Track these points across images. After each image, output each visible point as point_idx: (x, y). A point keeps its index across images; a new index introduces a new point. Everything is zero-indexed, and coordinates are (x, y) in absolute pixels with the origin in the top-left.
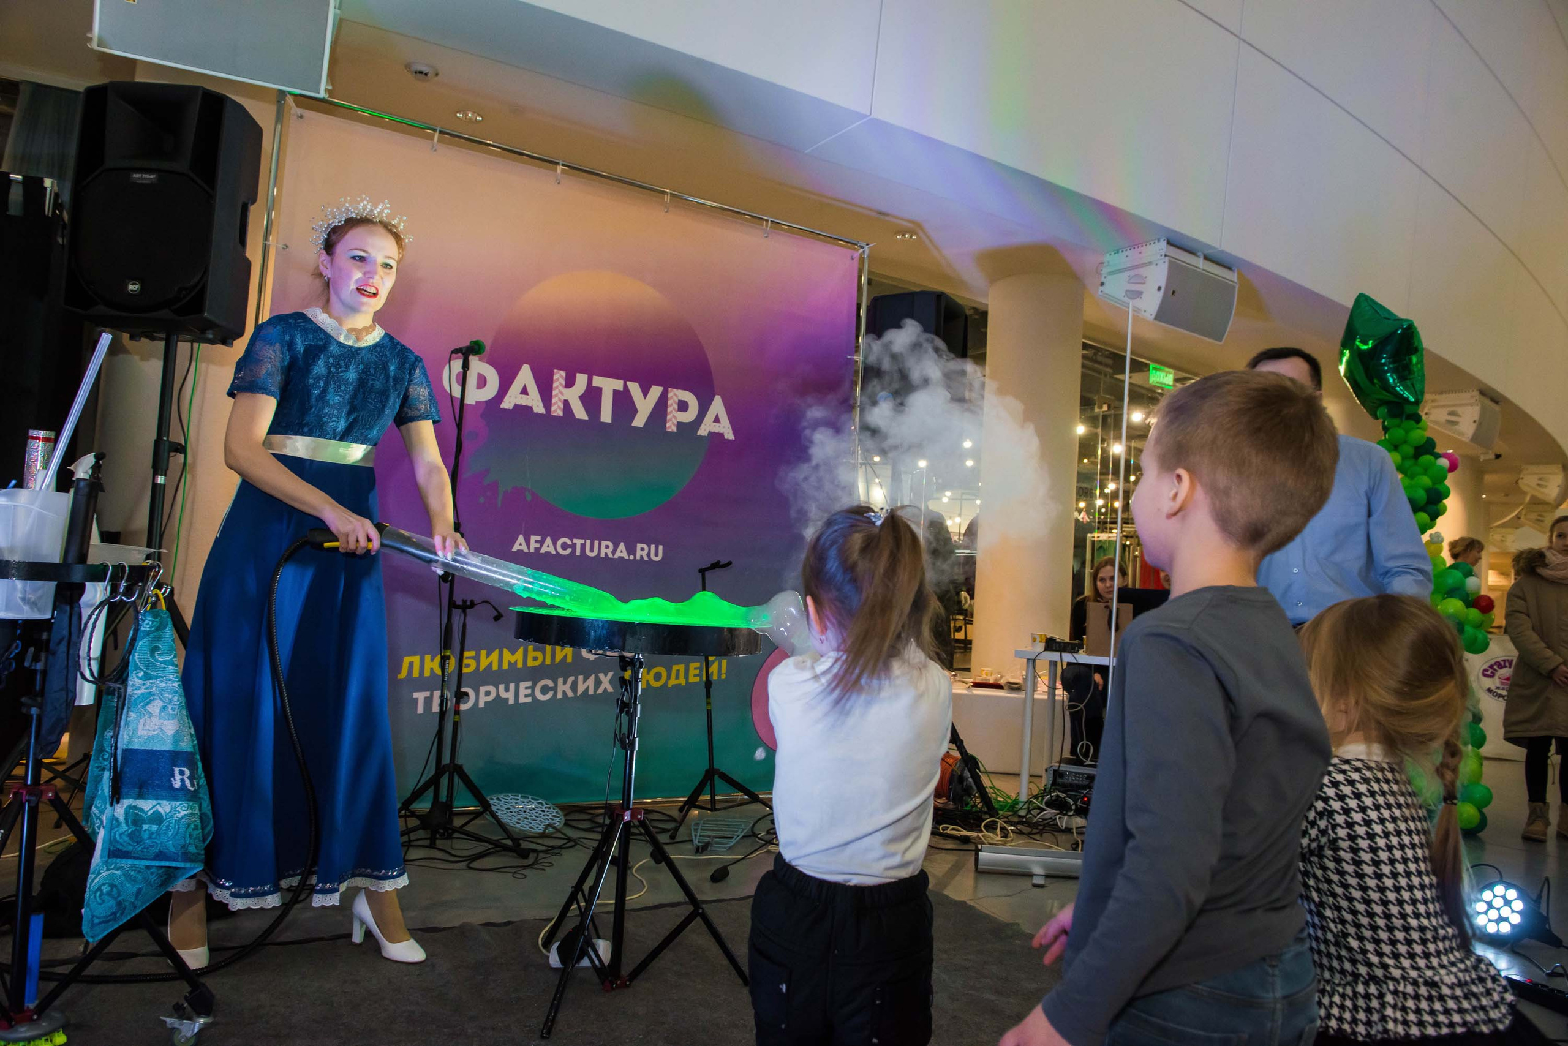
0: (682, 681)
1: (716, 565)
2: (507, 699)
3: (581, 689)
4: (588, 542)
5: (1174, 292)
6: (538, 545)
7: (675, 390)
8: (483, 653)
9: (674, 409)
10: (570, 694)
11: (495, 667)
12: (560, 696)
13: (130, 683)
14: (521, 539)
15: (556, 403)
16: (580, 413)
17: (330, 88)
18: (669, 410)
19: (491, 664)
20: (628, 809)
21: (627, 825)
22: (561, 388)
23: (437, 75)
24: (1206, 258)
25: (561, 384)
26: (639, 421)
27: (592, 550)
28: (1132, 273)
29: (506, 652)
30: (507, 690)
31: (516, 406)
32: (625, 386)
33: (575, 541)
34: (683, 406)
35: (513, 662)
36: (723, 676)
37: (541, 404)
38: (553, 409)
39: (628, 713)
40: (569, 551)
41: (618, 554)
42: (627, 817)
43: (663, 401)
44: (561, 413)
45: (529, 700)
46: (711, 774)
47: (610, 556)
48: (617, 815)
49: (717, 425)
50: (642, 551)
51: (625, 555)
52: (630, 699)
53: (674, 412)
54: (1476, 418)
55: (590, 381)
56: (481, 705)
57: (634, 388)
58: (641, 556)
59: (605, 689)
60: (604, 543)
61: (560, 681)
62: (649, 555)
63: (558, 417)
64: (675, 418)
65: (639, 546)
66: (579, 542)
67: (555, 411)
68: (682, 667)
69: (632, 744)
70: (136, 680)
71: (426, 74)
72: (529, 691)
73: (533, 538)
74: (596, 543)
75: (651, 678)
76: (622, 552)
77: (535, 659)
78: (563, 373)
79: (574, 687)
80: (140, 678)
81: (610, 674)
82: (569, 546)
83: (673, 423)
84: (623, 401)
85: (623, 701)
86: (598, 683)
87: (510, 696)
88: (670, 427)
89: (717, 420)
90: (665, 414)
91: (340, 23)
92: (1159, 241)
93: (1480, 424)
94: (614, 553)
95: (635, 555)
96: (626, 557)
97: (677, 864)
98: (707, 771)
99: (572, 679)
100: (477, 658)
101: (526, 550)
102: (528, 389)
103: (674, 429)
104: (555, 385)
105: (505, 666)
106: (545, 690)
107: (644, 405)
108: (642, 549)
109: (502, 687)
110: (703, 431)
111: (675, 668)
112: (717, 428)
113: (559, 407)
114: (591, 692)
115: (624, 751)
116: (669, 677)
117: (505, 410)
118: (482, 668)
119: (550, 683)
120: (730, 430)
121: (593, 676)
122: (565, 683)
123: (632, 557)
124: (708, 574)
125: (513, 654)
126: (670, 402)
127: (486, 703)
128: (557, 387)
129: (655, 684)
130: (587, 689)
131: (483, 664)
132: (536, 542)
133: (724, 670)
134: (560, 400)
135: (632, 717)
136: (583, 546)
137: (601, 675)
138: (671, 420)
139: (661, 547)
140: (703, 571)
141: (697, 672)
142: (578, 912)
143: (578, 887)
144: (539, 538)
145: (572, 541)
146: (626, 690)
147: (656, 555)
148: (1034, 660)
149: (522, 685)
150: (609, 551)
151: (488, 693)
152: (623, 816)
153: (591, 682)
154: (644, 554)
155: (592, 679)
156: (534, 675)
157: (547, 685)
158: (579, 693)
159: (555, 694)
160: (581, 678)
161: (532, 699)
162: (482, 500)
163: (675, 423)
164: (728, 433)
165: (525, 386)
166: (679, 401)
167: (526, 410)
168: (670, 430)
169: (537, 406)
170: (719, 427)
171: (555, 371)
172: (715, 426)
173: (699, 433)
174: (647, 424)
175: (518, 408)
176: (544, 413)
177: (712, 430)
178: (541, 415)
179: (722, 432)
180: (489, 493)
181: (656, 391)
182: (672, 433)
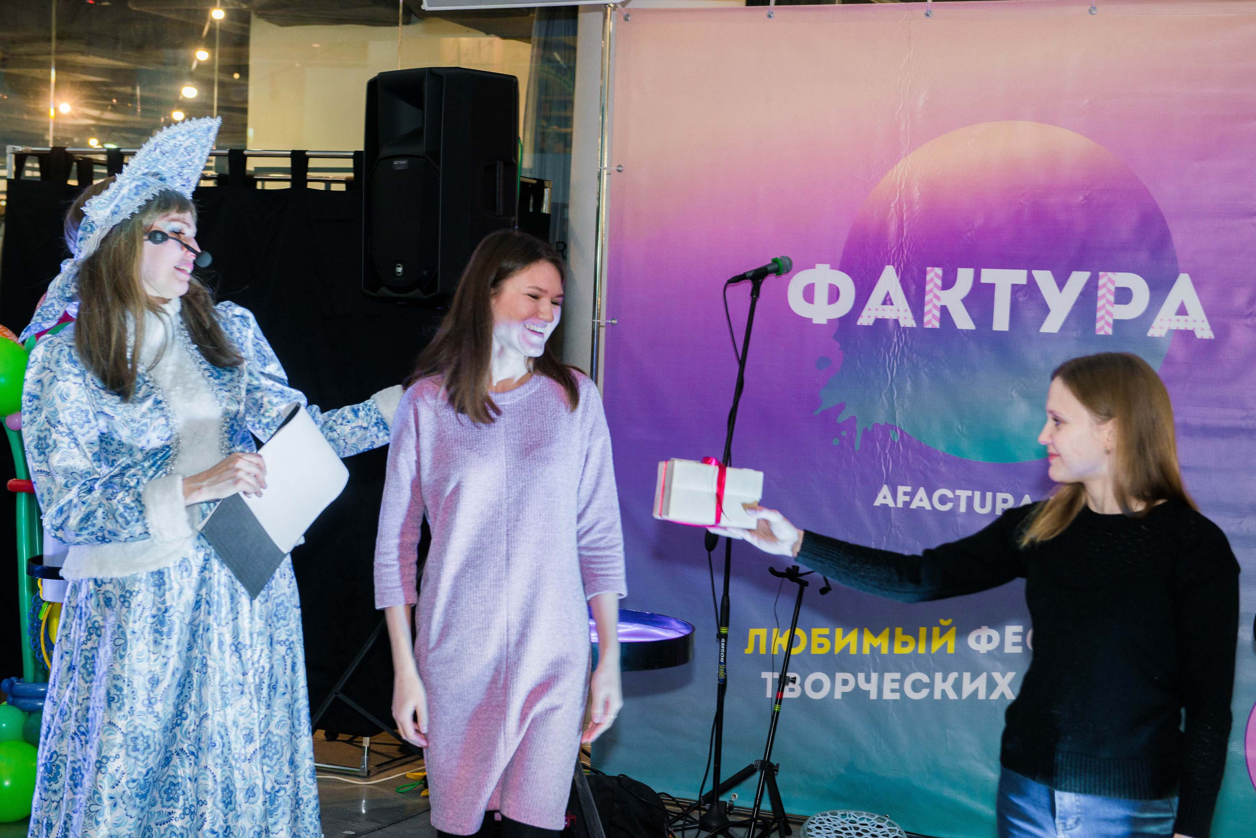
2: (868, 692)
3: (968, 689)
4: (977, 494)
6: (907, 499)
7: (1110, 274)
8: (839, 632)
10: (952, 695)
11: (853, 650)
12: (937, 696)
14: (885, 490)
15: (930, 311)
16: (964, 321)
18: (1100, 304)
19: (848, 646)
22: (936, 291)
25: (936, 285)
26: (1052, 325)
27: (983, 505)
29: (867, 633)
30: (868, 680)
31: (878, 321)
32: (1030, 278)
33: (958, 492)
35: (875, 645)
37: (909, 315)
38: (926, 319)
40: (949, 506)
43: (1089, 294)
44: (937, 325)
45: (897, 696)
49: (1182, 318)
53: (1109, 307)
55: (977, 276)
56: (838, 696)
57: (1044, 279)
59: (1003, 695)
60: (1000, 496)
61: (939, 676)
63: (933, 330)
64: (1110, 315)
66: (963, 494)
67: (929, 322)
72: (896, 686)
73: (901, 489)
74: (989, 495)
77: (905, 645)
78: (939, 271)
79: (958, 687)
81: (1010, 675)
82: (950, 500)
83: (1107, 323)
84: (1027, 298)
86: (991, 685)
87: (872, 688)
88: (1102, 328)
89: (1182, 311)
90: (1094, 310)
99: (953, 676)
100: (831, 637)
101: (891, 504)
103: (1110, 331)
104: (928, 288)
105: (866, 650)
106: (917, 686)
107: (1060, 301)
109: (861, 676)
110: (1158, 329)
112: (1182, 324)
113: (934, 317)
114: (982, 696)
117: (862, 328)
118: (837, 650)
119: (925, 679)
120: (1206, 325)
121: (984, 675)
122: (944, 680)
125: (876, 636)
126: (1100, 293)
127: (844, 694)
128: (931, 291)
130: (976, 692)
131: (840, 644)
132: (905, 494)
134: (935, 306)
136: (970, 500)
137: (997, 676)
138: (1102, 317)
144: (908, 489)
145: (954, 492)
149: (888, 676)
151: (845, 682)
153: (981, 682)
155: (983, 678)
156: (903, 665)
157: (920, 680)
158: (965, 696)
159: (932, 693)
160: (967, 676)
161: (901, 696)
162: (836, 442)
163: (1111, 321)
164: (1202, 329)
165: (888, 294)
166: (1117, 289)
167: (891, 325)
168: (1102, 333)
169: (905, 318)
170: (1186, 321)
171: (928, 269)
172: (1178, 320)
173: (1149, 334)
174: (1063, 328)
175: (880, 323)
176: (915, 325)
177: (1174, 327)
178: (911, 329)
179: (1190, 328)
180: (844, 433)
181: (1079, 279)
182: (1106, 336)
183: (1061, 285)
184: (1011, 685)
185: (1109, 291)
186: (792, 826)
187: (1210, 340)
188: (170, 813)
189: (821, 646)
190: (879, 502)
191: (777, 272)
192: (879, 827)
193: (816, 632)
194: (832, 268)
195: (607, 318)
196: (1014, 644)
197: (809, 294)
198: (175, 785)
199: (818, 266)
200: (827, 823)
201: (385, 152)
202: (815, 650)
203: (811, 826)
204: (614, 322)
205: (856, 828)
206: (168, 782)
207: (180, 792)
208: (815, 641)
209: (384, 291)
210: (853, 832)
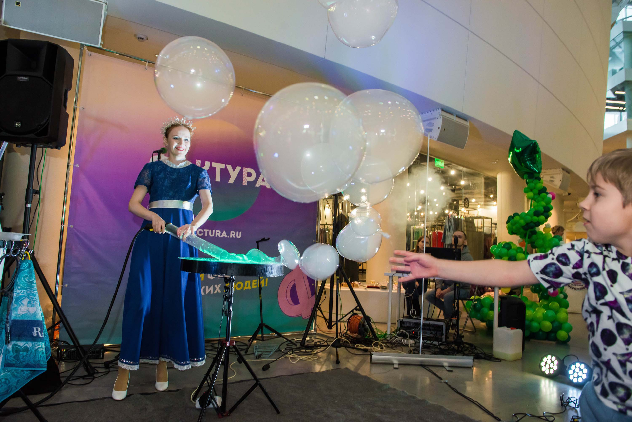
0: (249, 288)
1: (263, 240)
3: (207, 291)
4: (210, 231)
5: (444, 130)
7: (246, 168)
13: (15, 291)
17: (103, 43)
18: (244, 176)
20: (228, 341)
21: (229, 347)
23: (147, 39)
24: (457, 116)
26: (231, 181)
27: (212, 234)
28: (428, 122)
32: (226, 167)
34: (249, 175)
36: (266, 285)
39: (228, 301)
40: (202, 234)
41: (223, 236)
42: (228, 344)
43: (241, 173)
46: (262, 325)
47: (220, 236)
48: (224, 344)
49: (263, 182)
50: (233, 234)
51: (226, 236)
52: (229, 296)
53: (246, 177)
54: (561, 179)
55: (211, 164)
57: (229, 167)
58: (232, 236)
59: (218, 291)
60: (217, 231)
62: (235, 236)
64: (246, 180)
65: (232, 232)
66: (206, 231)
68: (249, 282)
69: (230, 314)
70: (17, 290)
71: (143, 39)
74: (214, 231)
75: (236, 286)
76: (224, 234)
78: (200, 161)
80: (20, 289)
81: (220, 285)
83: (245, 182)
84: (225, 173)
85: (226, 296)
86: (214, 289)
89: (263, 180)
90: (242, 178)
91: (107, 17)
92: (438, 109)
93: (563, 181)
95: (230, 236)
96: (226, 237)
97: (249, 363)
98: (260, 325)
103: (246, 184)
107: (234, 174)
108: (233, 233)
110: (258, 185)
111: (246, 282)
112: (263, 184)
114: (211, 293)
115: (226, 317)
116: (244, 286)
123: (228, 237)
124: (260, 243)
126: (244, 173)
129: (238, 289)
130: (210, 291)
133: (266, 283)
135: (230, 302)
136: (208, 232)
137: (216, 286)
138: (244, 180)
139: (240, 233)
140: (258, 242)
141: (256, 284)
142: (207, 385)
143: (207, 374)
145: (203, 230)
146: (227, 291)
147: (239, 235)
148: (392, 277)
150: (219, 234)
152: (226, 344)
154: (234, 235)
155: (212, 287)
158: (207, 293)
160: (207, 287)
164: (268, 186)
166: (248, 172)
168: (244, 184)
171: (197, 160)
173: (256, 186)
174: (234, 182)
177: (261, 185)
179: (265, 185)
181: (238, 169)
182: (245, 186)
183: (234, 169)
184: (220, 288)
185: (246, 173)
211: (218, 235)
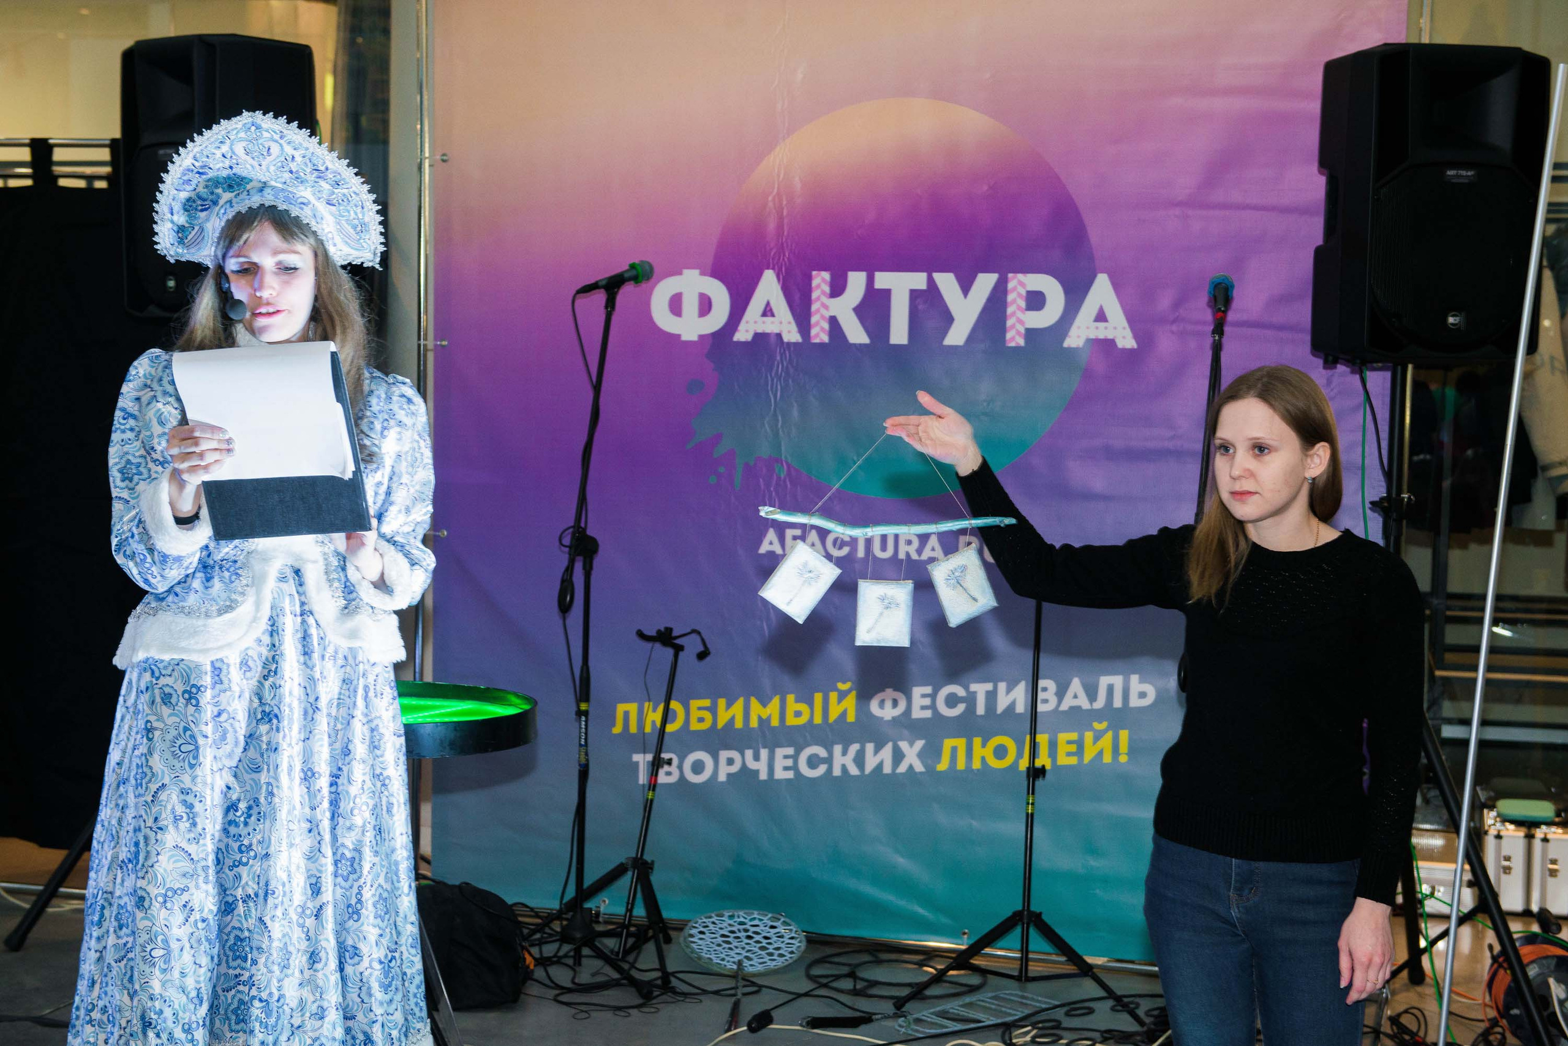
2: (757, 772)
3: (871, 763)
6: (797, 543)
7: (1020, 276)
8: (722, 703)
9: (1019, 308)
10: (854, 771)
11: (739, 724)
12: (837, 772)
14: (771, 535)
15: (817, 323)
16: (856, 334)
18: (1010, 310)
19: (732, 719)
22: (824, 299)
26: (957, 336)
27: (883, 548)
29: (754, 703)
30: (757, 758)
31: (756, 336)
32: (931, 282)
33: (855, 531)
34: (1036, 300)
35: (764, 717)
36: (1123, 759)
37: (794, 327)
38: (813, 332)
41: (927, 554)
43: (997, 299)
44: (825, 338)
45: (790, 775)
47: (915, 556)
49: (1101, 325)
51: (939, 554)
53: (1019, 314)
55: (870, 280)
56: (722, 778)
57: (947, 282)
59: (911, 767)
61: (838, 749)
63: (822, 345)
64: (1021, 323)
65: (963, 539)
67: (817, 335)
68: (1044, 740)
72: (789, 762)
73: (790, 533)
74: (890, 536)
75: (988, 752)
76: (933, 549)
77: (798, 714)
78: (826, 275)
79: (860, 760)
81: (919, 744)
82: (846, 543)
83: (1018, 333)
84: (927, 306)
86: (898, 756)
87: (761, 767)
88: (1013, 339)
89: (1101, 317)
90: (1004, 317)
94: (919, 551)
99: (854, 748)
100: (713, 710)
101: (779, 551)
102: (773, 304)
103: (1021, 342)
104: (814, 295)
105: (754, 723)
106: (813, 762)
107: (965, 308)
109: (749, 753)
110: (1075, 339)
112: (1102, 332)
113: (822, 329)
114: (887, 769)
117: (739, 343)
118: (720, 725)
119: (822, 752)
120: (1128, 333)
121: (890, 745)
122: (844, 753)
125: (764, 705)
126: (1010, 298)
127: (729, 775)
128: (818, 299)
129: (995, 764)
130: (880, 766)
131: (723, 718)
133: (1124, 747)
134: (823, 317)
136: (868, 541)
137: (904, 745)
149: (780, 752)
150: (912, 549)
151: (730, 762)
153: (887, 753)
155: (888, 749)
156: (797, 737)
157: (816, 756)
158: (868, 770)
159: (830, 770)
160: (870, 747)
161: (795, 775)
162: (713, 480)
163: (1022, 330)
164: (1124, 337)
165: (768, 304)
166: (1029, 293)
167: (773, 340)
168: (1013, 344)
169: (789, 332)
170: (1106, 328)
171: (814, 273)
172: (1097, 328)
173: (1066, 344)
174: (971, 339)
175: (760, 338)
176: (800, 340)
177: (1092, 336)
178: (796, 344)
179: (1110, 337)
180: (722, 470)
181: (985, 282)
182: (1017, 348)
183: (966, 288)
184: (921, 755)
185: (1019, 295)
186: (673, 934)
187: (1132, 351)
188: (236, 976)
189: (701, 720)
190: (764, 548)
191: (635, 279)
192: (773, 927)
193: (695, 704)
194: (703, 274)
195: (436, 339)
196: (923, 708)
197: (676, 305)
198: (242, 940)
199: (686, 272)
200: (711, 926)
201: (147, 139)
202: (695, 726)
203: (693, 931)
204: (445, 343)
205: (746, 931)
206: (232, 937)
207: (248, 949)
208: (695, 714)
209: (154, 311)
210: (743, 934)
211: (908, 554)
